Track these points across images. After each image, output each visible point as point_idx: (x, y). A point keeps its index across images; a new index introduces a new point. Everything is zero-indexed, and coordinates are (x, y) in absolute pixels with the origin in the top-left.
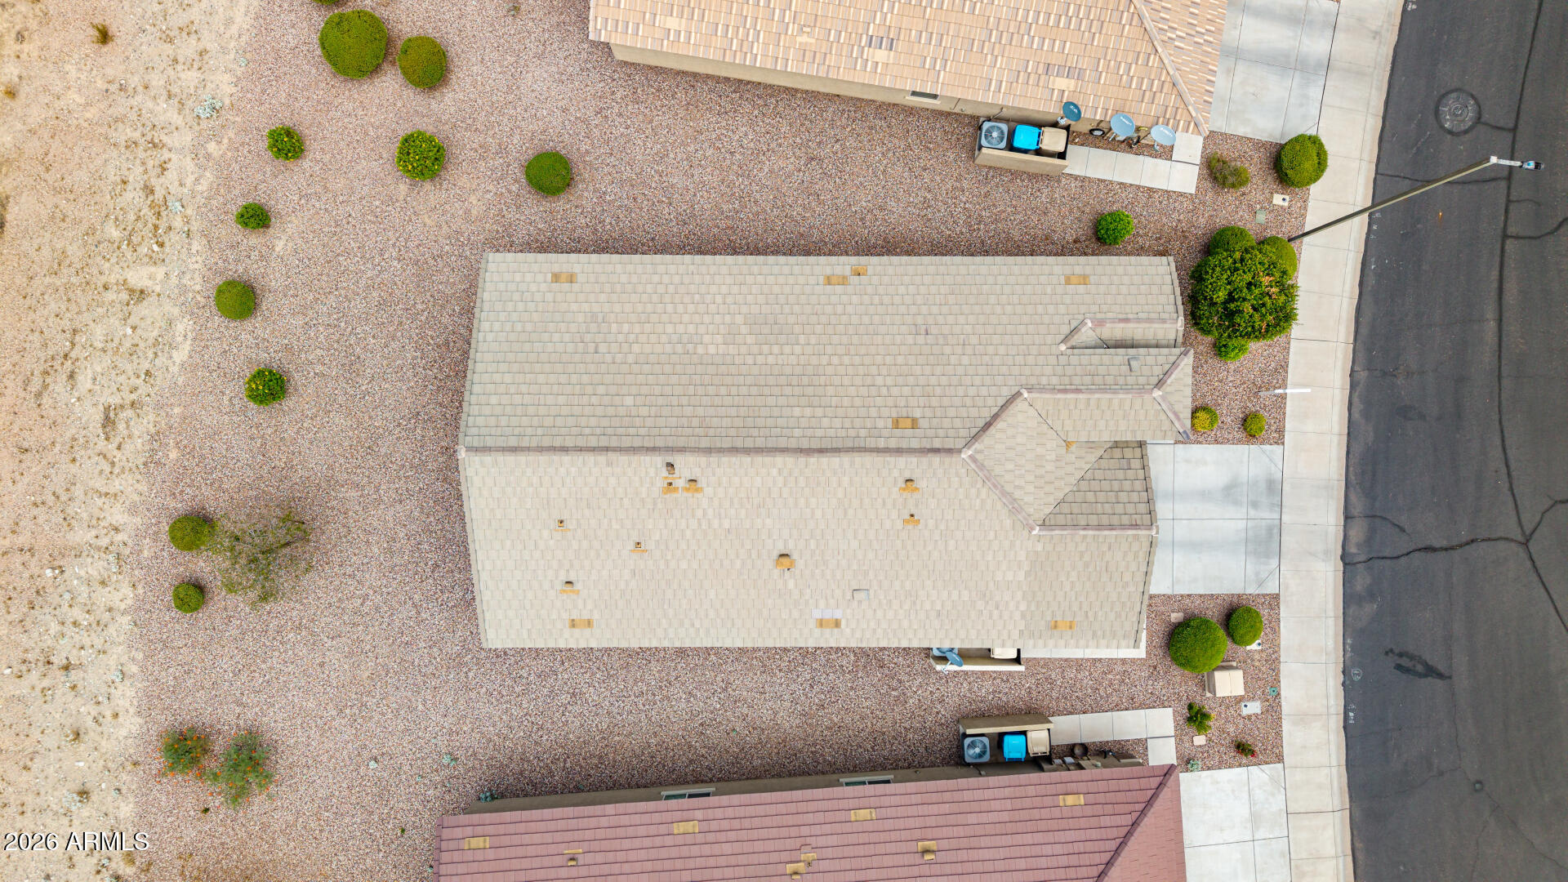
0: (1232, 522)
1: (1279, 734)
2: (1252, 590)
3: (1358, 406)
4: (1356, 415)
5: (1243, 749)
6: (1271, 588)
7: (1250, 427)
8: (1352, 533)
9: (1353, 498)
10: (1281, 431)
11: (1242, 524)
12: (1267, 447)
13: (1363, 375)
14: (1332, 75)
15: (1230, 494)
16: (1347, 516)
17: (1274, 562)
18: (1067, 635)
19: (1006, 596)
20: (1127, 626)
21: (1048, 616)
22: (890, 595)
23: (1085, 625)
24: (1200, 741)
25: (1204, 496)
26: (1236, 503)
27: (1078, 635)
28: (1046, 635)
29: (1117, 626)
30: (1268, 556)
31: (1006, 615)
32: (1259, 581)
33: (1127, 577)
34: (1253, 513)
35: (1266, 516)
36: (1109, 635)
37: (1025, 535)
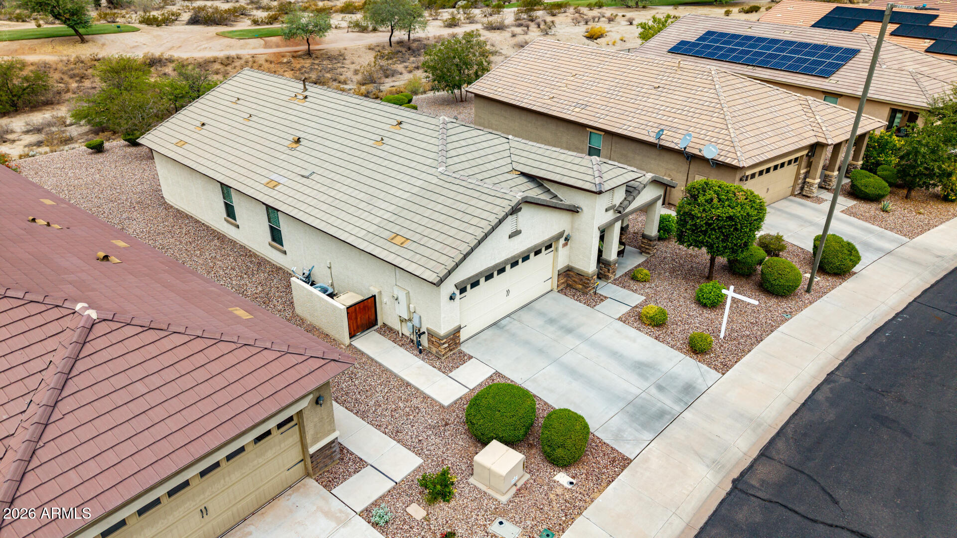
0: (627, 383)
10: (727, 366)
11: (635, 391)
12: (703, 366)
15: (642, 368)
16: (765, 454)
17: (647, 436)
18: (394, 248)
19: (384, 205)
20: (443, 259)
21: (396, 229)
22: (321, 180)
23: (413, 246)
24: (417, 511)
25: (615, 355)
26: (643, 376)
27: (402, 252)
28: (381, 242)
29: (435, 256)
30: (645, 426)
31: (371, 218)
32: (618, 437)
33: (475, 221)
34: (653, 391)
35: (667, 402)
36: (423, 261)
37: (433, 171)
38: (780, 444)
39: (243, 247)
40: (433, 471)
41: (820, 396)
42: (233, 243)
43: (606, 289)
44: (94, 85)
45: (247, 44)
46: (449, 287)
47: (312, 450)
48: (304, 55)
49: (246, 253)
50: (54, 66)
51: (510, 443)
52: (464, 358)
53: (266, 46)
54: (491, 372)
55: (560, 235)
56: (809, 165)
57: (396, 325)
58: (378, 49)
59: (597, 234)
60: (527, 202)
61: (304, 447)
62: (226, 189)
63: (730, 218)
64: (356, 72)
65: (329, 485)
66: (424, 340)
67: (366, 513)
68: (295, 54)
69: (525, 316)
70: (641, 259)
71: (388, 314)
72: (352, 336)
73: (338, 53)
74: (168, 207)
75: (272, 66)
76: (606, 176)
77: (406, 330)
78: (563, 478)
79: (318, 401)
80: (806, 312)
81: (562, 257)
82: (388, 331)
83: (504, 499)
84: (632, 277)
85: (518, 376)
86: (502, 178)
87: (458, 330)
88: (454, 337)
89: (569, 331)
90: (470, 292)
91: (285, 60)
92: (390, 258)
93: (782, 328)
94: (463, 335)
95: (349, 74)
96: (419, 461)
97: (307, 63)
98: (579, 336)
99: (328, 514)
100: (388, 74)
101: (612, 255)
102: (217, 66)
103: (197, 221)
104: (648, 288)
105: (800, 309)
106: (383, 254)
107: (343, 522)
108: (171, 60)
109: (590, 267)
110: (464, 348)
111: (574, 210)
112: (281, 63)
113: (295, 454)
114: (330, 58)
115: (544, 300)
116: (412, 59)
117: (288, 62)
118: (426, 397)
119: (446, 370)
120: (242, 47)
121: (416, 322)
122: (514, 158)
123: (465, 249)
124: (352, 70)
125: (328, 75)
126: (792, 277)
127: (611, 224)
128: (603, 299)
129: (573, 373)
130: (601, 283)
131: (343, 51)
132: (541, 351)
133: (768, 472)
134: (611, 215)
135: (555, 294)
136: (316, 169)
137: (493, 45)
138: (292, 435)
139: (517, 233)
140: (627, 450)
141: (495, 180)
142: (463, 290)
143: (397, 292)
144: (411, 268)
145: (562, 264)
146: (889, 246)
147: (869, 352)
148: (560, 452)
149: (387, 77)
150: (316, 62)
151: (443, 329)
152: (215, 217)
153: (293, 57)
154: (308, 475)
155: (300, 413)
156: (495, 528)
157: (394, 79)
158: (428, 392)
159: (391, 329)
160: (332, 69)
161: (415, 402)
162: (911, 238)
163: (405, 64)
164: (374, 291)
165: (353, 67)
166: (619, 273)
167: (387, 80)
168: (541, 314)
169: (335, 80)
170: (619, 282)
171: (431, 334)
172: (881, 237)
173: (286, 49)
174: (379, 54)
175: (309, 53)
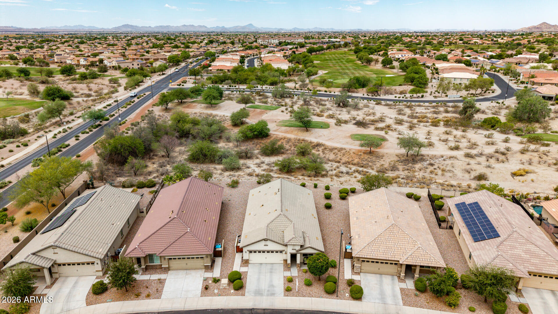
0: (264, 286)
1: (208, 296)
2: (246, 290)
3: (295, 311)
4: (292, 311)
5: (206, 288)
6: (246, 294)
7: (288, 290)
8: (260, 310)
9: (269, 310)
10: (287, 296)
11: (263, 288)
12: (283, 293)
13: (304, 312)
14: (383, 305)
16: (265, 309)
19: (253, 228)
21: (248, 234)
22: (255, 217)
23: (246, 239)
24: (210, 282)
25: (271, 281)
26: (269, 287)
27: (244, 239)
28: (244, 236)
29: (246, 242)
30: (255, 293)
31: (249, 230)
32: (249, 292)
33: (256, 239)
34: (266, 290)
35: (265, 293)
36: (243, 243)
43: (294, 269)
46: (245, 250)
47: (205, 265)
48: (368, 153)
54: (247, 271)
55: (283, 250)
56: (401, 268)
61: (204, 263)
65: (206, 272)
67: (205, 278)
68: (365, 152)
69: (269, 265)
72: (237, 252)
73: (381, 155)
75: (354, 155)
78: (232, 291)
81: (285, 256)
84: (303, 270)
86: (278, 232)
87: (248, 260)
88: (246, 261)
89: (271, 273)
91: (360, 154)
92: (242, 240)
93: (314, 298)
94: (250, 262)
96: (219, 276)
97: (367, 157)
99: (201, 275)
100: (394, 169)
101: (298, 261)
102: (336, 151)
104: (302, 274)
105: (327, 298)
109: (288, 261)
111: (286, 246)
112: (358, 155)
113: (202, 264)
114: (377, 157)
115: (277, 265)
118: (233, 269)
119: (241, 266)
120: (351, 144)
122: (287, 228)
123: (250, 243)
126: (328, 288)
128: (289, 271)
131: (384, 155)
132: (260, 273)
135: (282, 265)
136: (257, 214)
138: (203, 261)
139: (267, 245)
141: (276, 232)
142: (250, 252)
144: (241, 243)
145: (285, 258)
146: (389, 302)
149: (392, 170)
150: (371, 157)
151: (244, 258)
154: (204, 269)
155: (204, 257)
156: (215, 290)
158: (234, 267)
160: (374, 162)
161: (231, 268)
162: (404, 305)
163: (405, 167)
165: (383, 163)
166: (302, 268)
168: (272, 267)
170: (299, 270)
172: (395, 300)
173: (360, 148)
174: (399, 159)
175: (371, 153)
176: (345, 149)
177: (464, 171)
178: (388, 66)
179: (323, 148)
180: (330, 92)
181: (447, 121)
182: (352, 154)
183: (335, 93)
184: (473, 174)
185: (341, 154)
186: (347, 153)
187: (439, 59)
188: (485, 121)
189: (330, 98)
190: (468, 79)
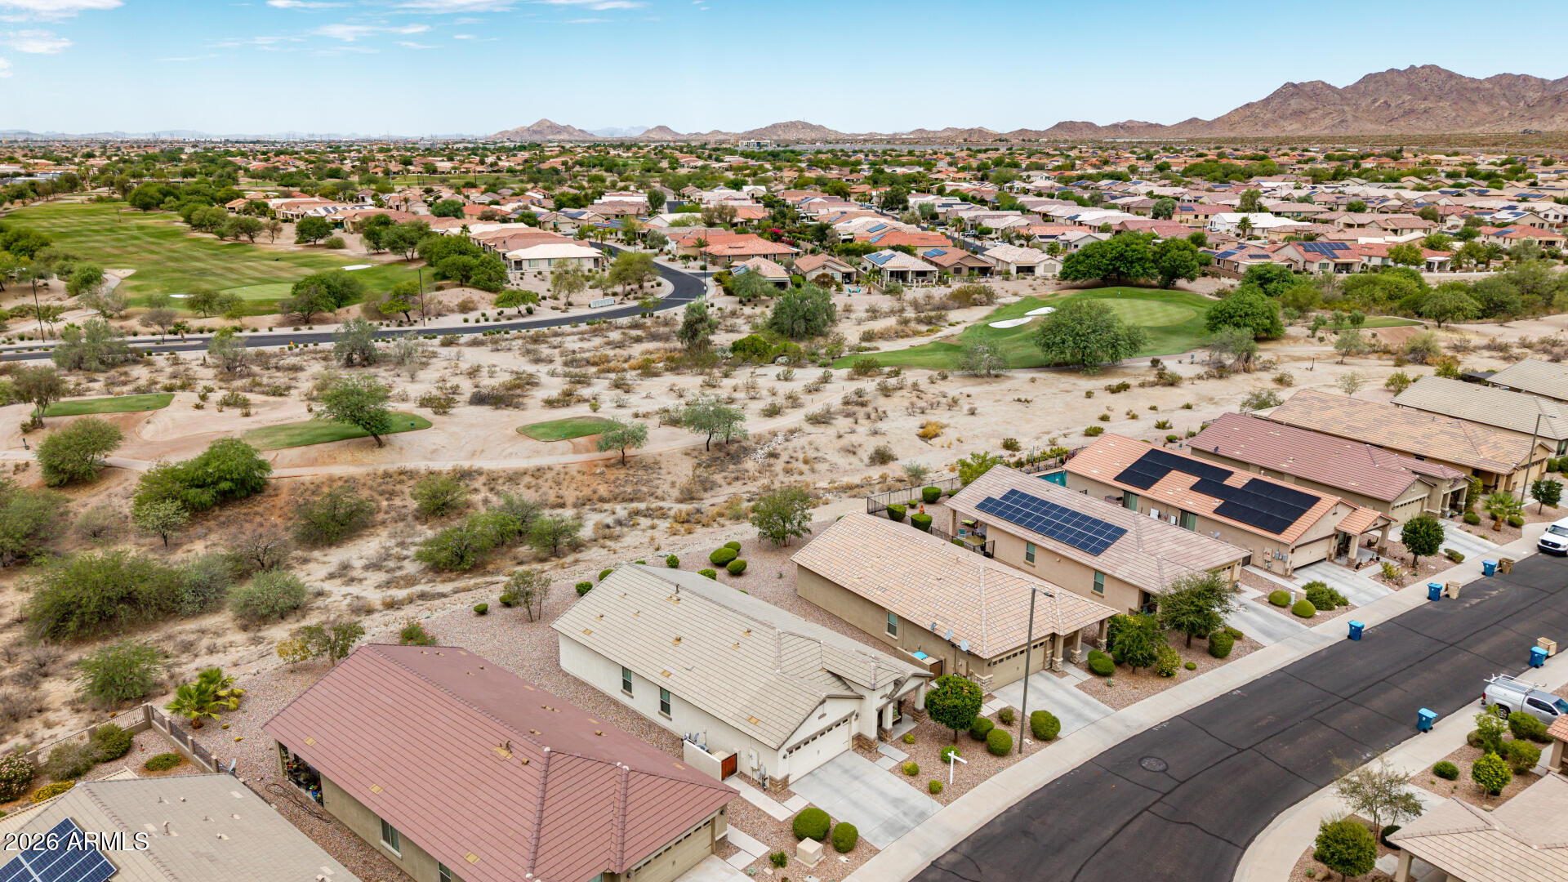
0: (885, 811)
2: (866, 839)
7: (934, 791)
8: (949, 856)
10: (949, 801)
11: (890, 815)
12: (935, 802)
15: (896, 802)
16: (953, 850)
17: (892, 839)
18: (752, 726)
19: (743, 695)
20: (780, 735)
21: (751, 713)
22: (700, 673)
23: (763, 725)
24: (769, 871)
25: (882, 794)
26: (896, 807)
27: (755, 728)
28: (743, 721)
29: (776, 732)
30: (891, 834)
31: (735, 704)
32: (875, 839)
33: (798, 710)
34: (901, 815)
35: (907, 822)
36: (768, 735)
37: (772, 672)
38: (964, 845)
39: (634, 712)
40: (776, 852)
41: (998, 821)
42: (626, 708)
43: (885, 748)
44: (405, 503)
45: (555, 448)
46: (783, 751)
47: (717, 839)
48: (618, 463)
49: (639, 718)
50: (362, 481)
51: (818, 840)
52: (791, 794)
53: (576, 451)
54: (807, 803)
55: (852, 713)
56: (1053, 647)
57: (749, 772)
58: (696, 453)
59: (876, 715)
60: (830, 697)
61: (713, 836)
62: (626, 672)
63: (955, 707)
64: (673, 484)
65: (724, 858)
66: (767, 783)
67: (745, 870)
68: (608, 463)
69: (830, 768)
70: (913, 726)
71: (744, 765)
72: (723, 779)
73: (652, 461)
74: (566, 675)
75: (585, 477)
76: (879, 678)
77: (756, 776)
78: (843, 858)
79: (722, 813)
80: (1013, 767)
81: (855, 728)
82: (743, 776)
83: (812, 867)
84: (904, 740)
85: (822, 806)
86: (815, 675)
87: (788, 777)
88: (785, 781)
89: (856, 778)
90: (795, 753)
91: (598, 471)
92: (749, 732)
93: (993, 778)
94: (791, 780)
95: (666, 487)
96: (768, 849)
97: (621, 473)
98: (864, 783)
99: (726, 871)
100: (708, 486)
101: (888, 724)
102: (527, 479)
103: (593, 689)
104: (912, 748)
105: (1010, 765)
106: (744, 730)
107: (733, 874)
108: (480, 473)
109: (872, 733)
110: (791, 788)
111: (860, 698)
112: (594, 474)
113: (708, 841)
114: (646, 468)
115: (842, 757)
116: (732, 467)
117: (602, 473)
118: (770, 817)
119: (780, 802)
120: (550, 453)
121: (763, 772)
122: (824, 659)
123: (792, 728)
124: (669, 481)
125: (645, 489)
126: (1003, 743)
127: (886, 705)
128: (881, 756)
129: (855, 804)
130: (882, 744)
131: (658, 458)
132: (837, 791)
133: (952, 858)
134: (885, 701)
135: (851, 752)
136: (696, 664)
137: (817, 449)
138: (707, 831)
139: (824, 715)
140: (878, 846)
141: (811, 677)
142: (791, 752)
143: (752, 752)
144: (762, 739)
145: (854, 732)
146: (1095, 716)
147: (1039, 795)
148: (841, 844)
149: (705, 490)
150: (631, 472)
151: (779, 777)
152: (612, 688)
153: (607, 466)
154: (713, 853)
155: (713, 819)
156: (807, 879)
157: (713, 493)
158: (771, 813)
159: (745, 776)
160: (648, 481)
161: (763, 819)
162: (1117, 710)
163: (724, 474)
164: (736, 750)
165: (670, 478)
166: (895, 737)
167: (706, 495)
168: (840, 766)
169: (652, 495)
170: (895, 744)
171: (771, 779)
172: (1095, 709)
173: (597, 455)
174: (697, 461)
175: (623, 462)
176: (550, 468)
177: (842, 453)
178: (321, 242)
179: (482, 479)
180: (255, 330)
181: (670, 359)
182: (579, 477)
183: (270, 330)
184: (865, 454)
185: (550, 483)
186: (562, 476)
187: (445, 215)
188: (736, 347)
189: (286, 347)
190: (549, 259)
